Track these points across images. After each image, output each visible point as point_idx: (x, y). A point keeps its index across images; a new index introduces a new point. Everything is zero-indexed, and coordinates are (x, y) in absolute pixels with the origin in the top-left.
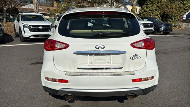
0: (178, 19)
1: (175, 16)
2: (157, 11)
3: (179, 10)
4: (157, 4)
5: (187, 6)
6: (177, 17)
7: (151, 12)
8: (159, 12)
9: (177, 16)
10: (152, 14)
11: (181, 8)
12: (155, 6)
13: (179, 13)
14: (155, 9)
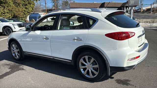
0: (24, 20)
1: (22, 18)
2: (8, 13)
3: (24, 13)
4: (7, 8)
5: (29, 10)
6: (23, 19)
7: (3, 15)
8: (11, 14)
9: (23, 17)
10: (5, 16)
11: (25, 11)
12: (6, 9)
13: (25, 15)
14: (7, 12)
